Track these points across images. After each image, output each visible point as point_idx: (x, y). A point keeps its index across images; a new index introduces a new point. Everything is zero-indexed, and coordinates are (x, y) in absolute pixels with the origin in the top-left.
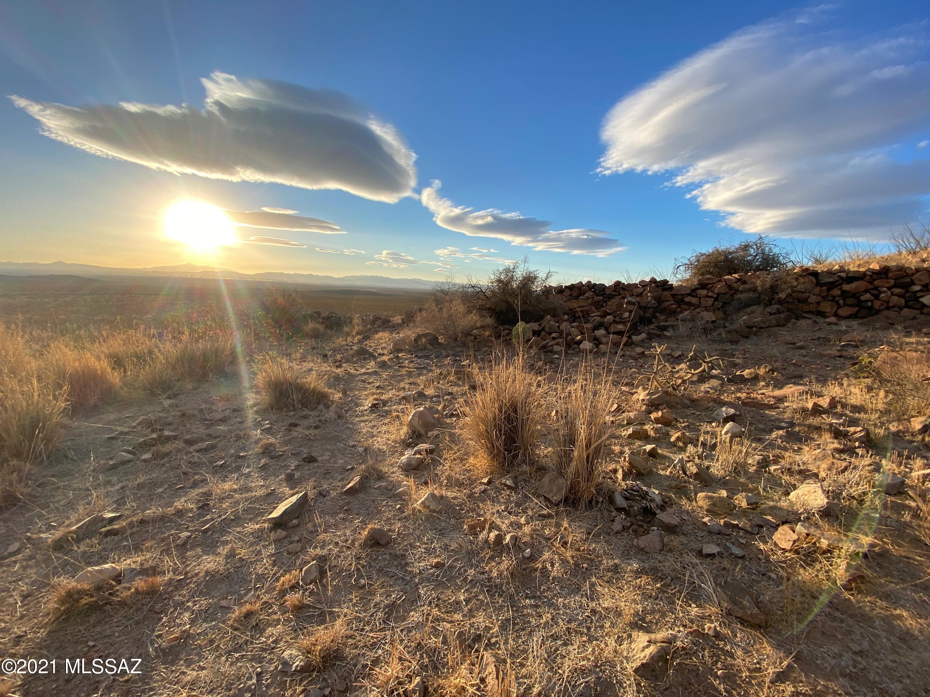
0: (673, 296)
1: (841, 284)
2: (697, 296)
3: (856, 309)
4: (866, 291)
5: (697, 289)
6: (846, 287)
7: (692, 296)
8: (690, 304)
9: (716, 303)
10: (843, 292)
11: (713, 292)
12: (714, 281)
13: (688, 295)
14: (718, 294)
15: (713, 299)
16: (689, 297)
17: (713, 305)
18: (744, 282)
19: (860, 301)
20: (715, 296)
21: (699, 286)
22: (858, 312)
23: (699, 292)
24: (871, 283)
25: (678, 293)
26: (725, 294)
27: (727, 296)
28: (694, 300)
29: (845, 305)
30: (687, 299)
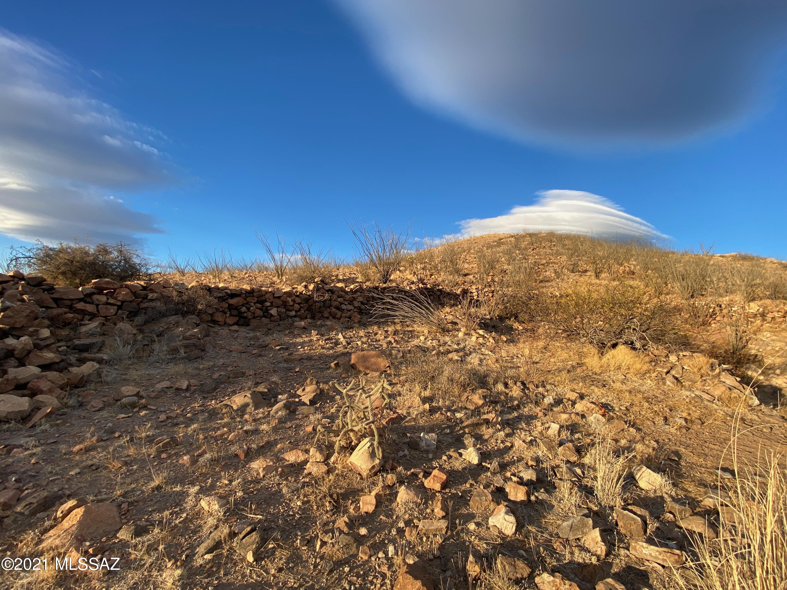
0: (55, 300)
1: (227, 299)
2: (92, 303)
3: (237, 319)
4: (243, 305)
5: (93, 294)
6: (232, 301)
7: (86, 302)
8: (83, 312)
9: (120, 311)
10: (230, 305)
11: (116, 299)
12: (116, 286)
13: (80, 300)
14: (123, 302)
15: (116, 307)
16: (82, 303)
17: (116, 314)
18: (152, 291)
19: (240, 312)
20: (119, 303)
21: (96, 291)
22: (238, 321)
23: (95, 297)
24: (245, 299)
25: (64, 297)
26: (131, 302)
27: (135, 304)
28: (90, 308)
29: (231, 315)
30: (81, 306)
